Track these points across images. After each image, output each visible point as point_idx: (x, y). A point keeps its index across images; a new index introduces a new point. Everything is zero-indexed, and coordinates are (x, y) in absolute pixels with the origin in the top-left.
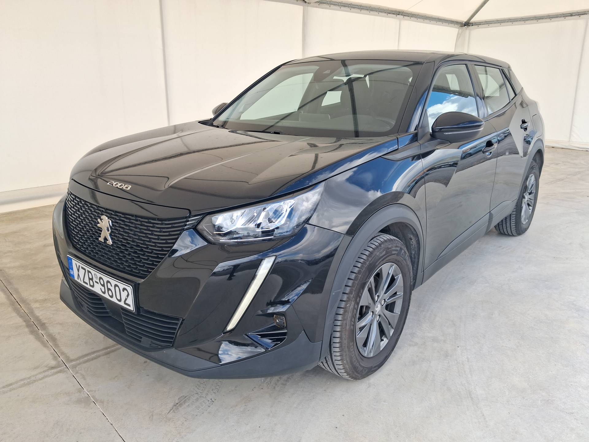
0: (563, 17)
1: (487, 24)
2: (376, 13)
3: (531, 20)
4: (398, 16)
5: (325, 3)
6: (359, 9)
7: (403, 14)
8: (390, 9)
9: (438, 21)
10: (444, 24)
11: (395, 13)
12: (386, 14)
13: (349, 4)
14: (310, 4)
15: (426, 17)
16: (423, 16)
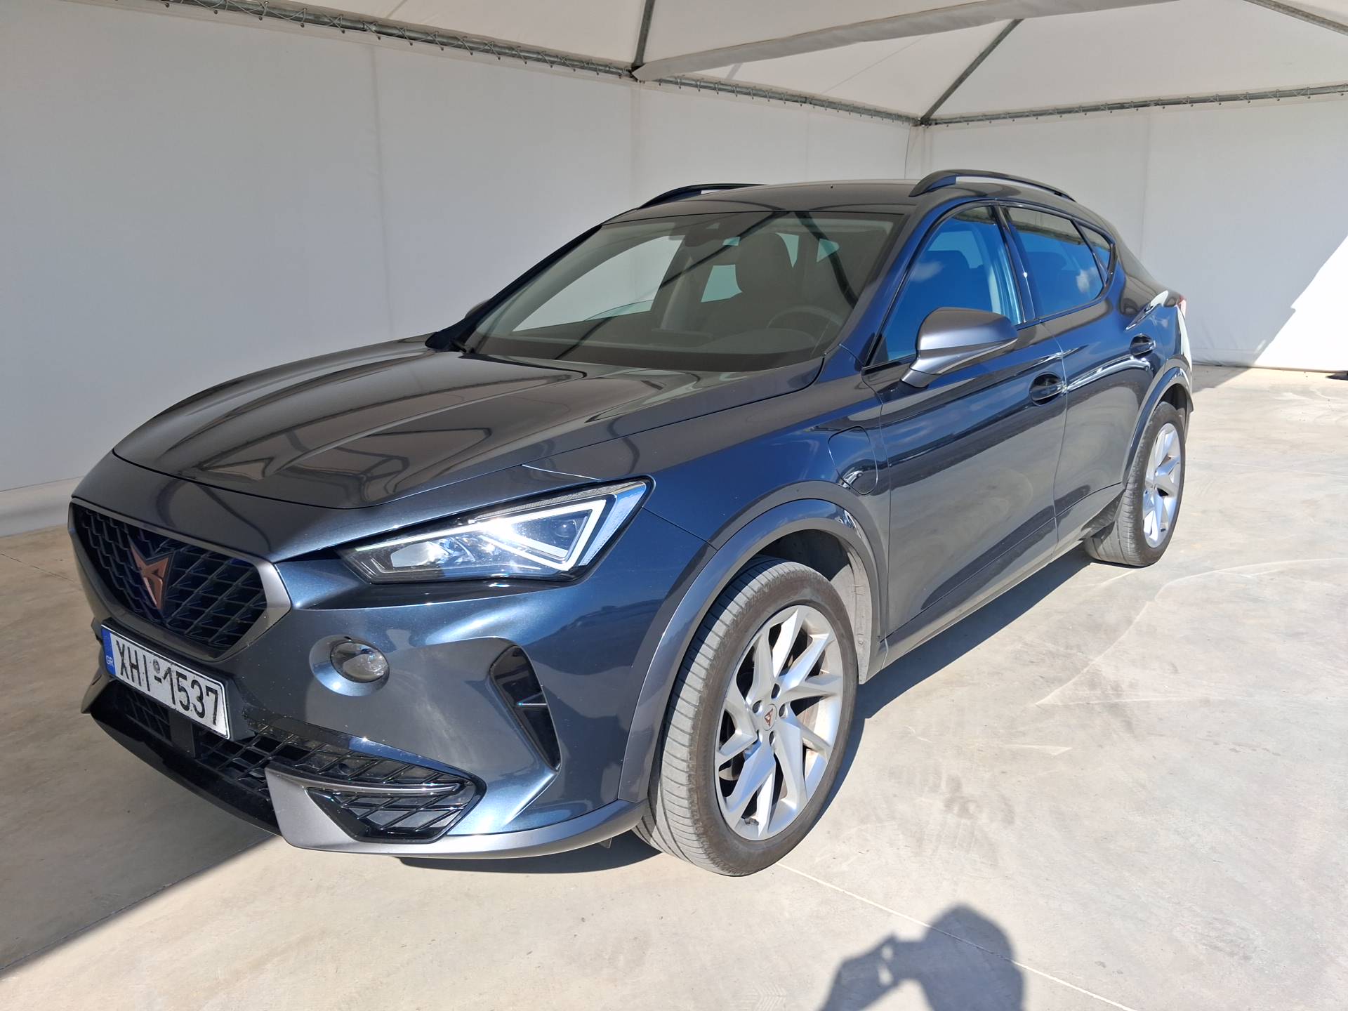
0: (1109, 109)
1: (966, 121)
2: (765, 100)
3: (1051, 114)
4: (803, 104)
5: (671, 82)
6: (733, 92)
7: (814, 102)
8: (789, 92)
9: (875, 116)
10: (884, 119)
11: (799, 100)
12: (782, 102)
13: (716, 83)
14: (644, 82)
15: (854, 107)
16: (847, 106)
